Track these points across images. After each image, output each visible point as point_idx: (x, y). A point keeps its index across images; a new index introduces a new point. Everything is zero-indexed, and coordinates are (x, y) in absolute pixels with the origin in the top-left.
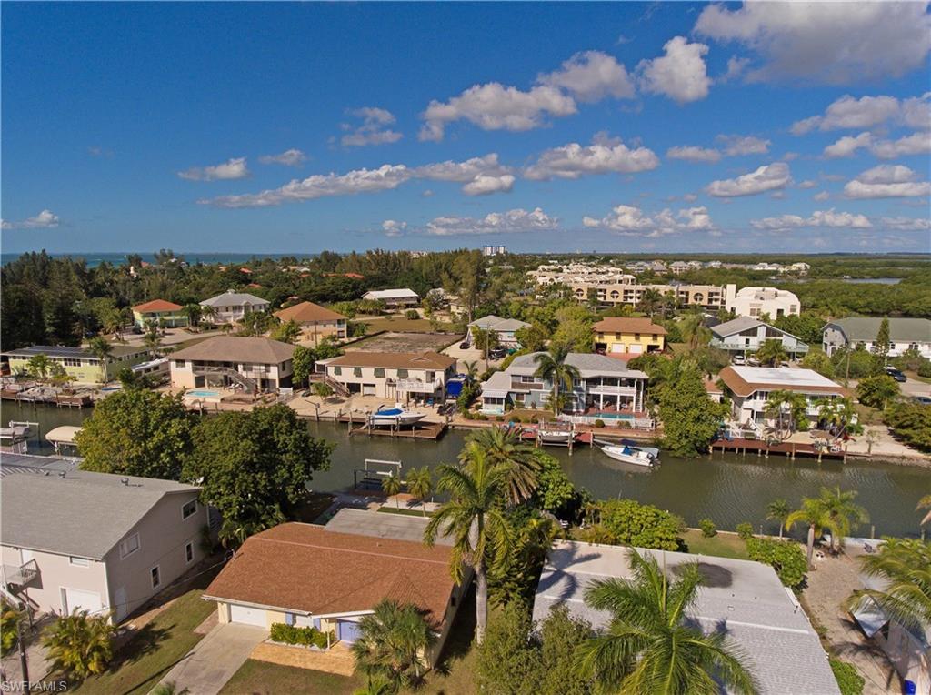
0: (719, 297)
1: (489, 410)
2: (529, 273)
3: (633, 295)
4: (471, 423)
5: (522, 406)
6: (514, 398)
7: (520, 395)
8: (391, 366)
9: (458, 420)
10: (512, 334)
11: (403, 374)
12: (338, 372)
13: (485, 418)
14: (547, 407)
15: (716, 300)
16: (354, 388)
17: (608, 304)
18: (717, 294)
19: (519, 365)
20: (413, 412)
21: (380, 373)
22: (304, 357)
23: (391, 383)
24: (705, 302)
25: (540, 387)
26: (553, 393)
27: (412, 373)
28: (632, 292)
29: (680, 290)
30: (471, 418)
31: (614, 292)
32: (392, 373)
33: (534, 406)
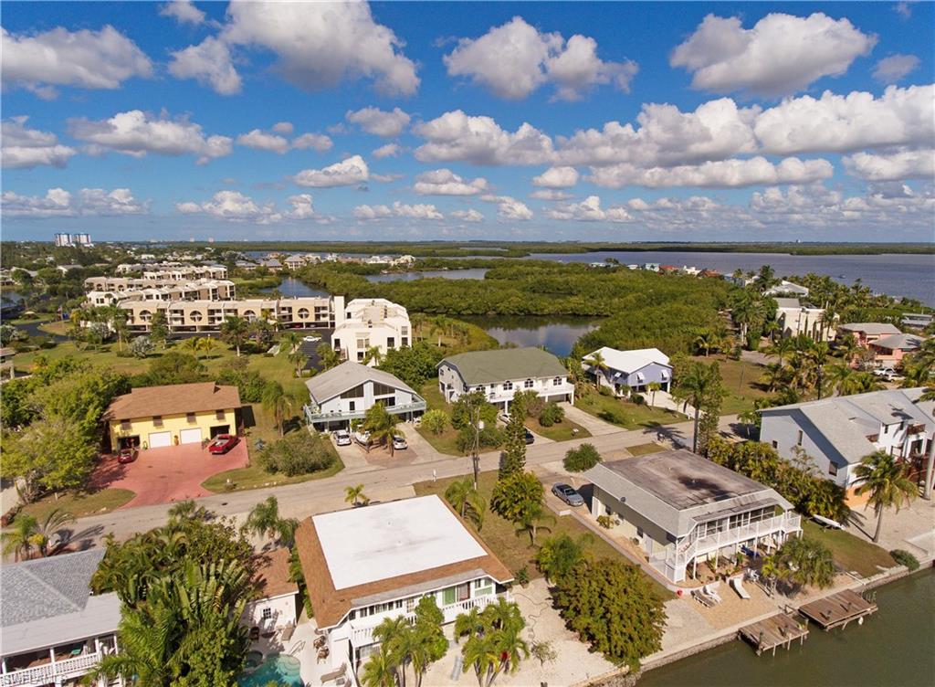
0: (327, 312)
3: (222, 315)
15: (324, 316)
18: (324, 308)
24: (311, 319)
28: (219, 311)
29: (281, 305)
31: (195, 313)
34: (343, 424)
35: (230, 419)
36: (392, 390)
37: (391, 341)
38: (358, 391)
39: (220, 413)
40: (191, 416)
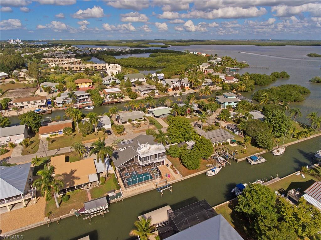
0: (105, 67)
1: (59, 106)
3: (82, 68)
4: (56, 109)
5: (66, 104)
6: (64, 102)
7: (65, 102)
8: (31, 101)
9: (53, 109)
11: (35, 102)
12: (16, 104)
13: (59, 107)
14: (71, 103)
15: (104, 68)
16: (22, 107)
17: (75, 71)
18: (104, 66)
19: (63, 95)
20: (43, 109)
21: (29, 103)
22: (4, 102)
23: (32, 104)
24: (101, 69)
25: (69, 99)
26: (72, 100)
27: (37, 101)
28: (81, 67)
29: (95, 66)
30: (56, 108)
31: (76, 67)
32: (32, 102)
33: (68, 103)
34: (108, 84)
35: (91, 84)
36: (115, 80)
37: (117, 72)
38: (110, 80)
39: (90, 83)
40: (86, 83)
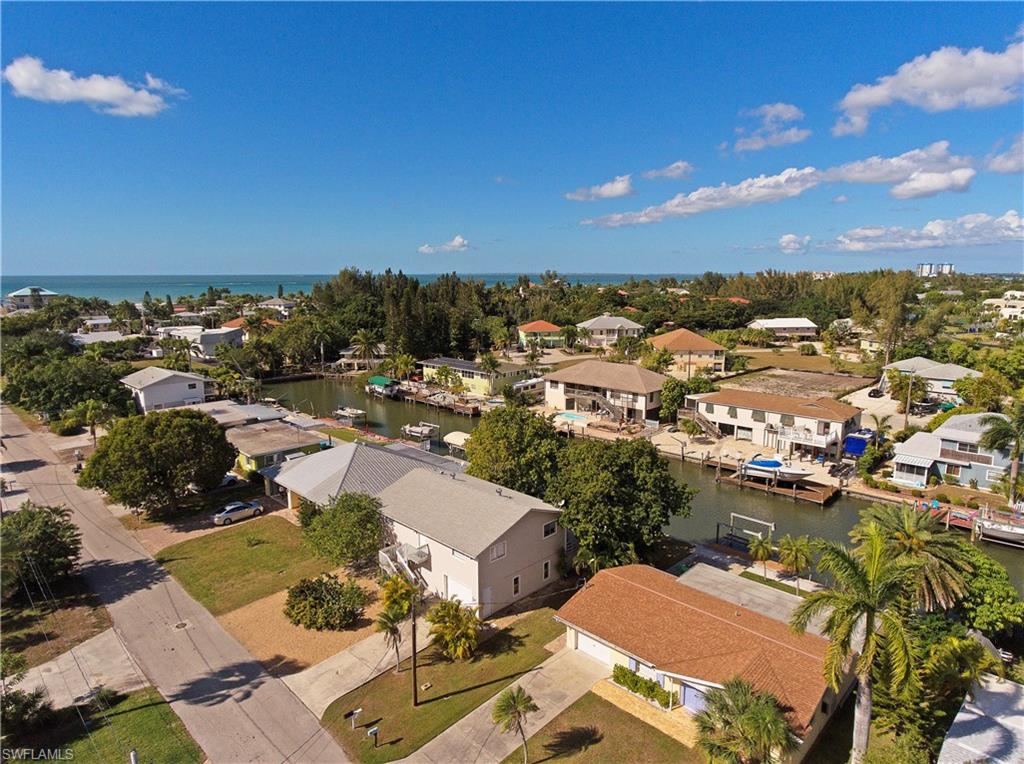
1: (899, 479)
2: (988, 301)
4: (873, 493)
5: (956, 482)
6: (943, 470)
7: (952, 468)
8: (773, 410)
9: (855, 485)
10: (949, 384)
11: (788, 421)
12: (710, 409)
13: (896, 490)
14: (996, 489)
16: (727, 430)
19: (955, 426)
21: (759, 416)
22: (674, 389)
23: (771, 429)
25: (987, 461)
26: (1008, 470)
27: (799, 421)
30: (876, 486)
32: (774, 419)
33: (974, 484)
